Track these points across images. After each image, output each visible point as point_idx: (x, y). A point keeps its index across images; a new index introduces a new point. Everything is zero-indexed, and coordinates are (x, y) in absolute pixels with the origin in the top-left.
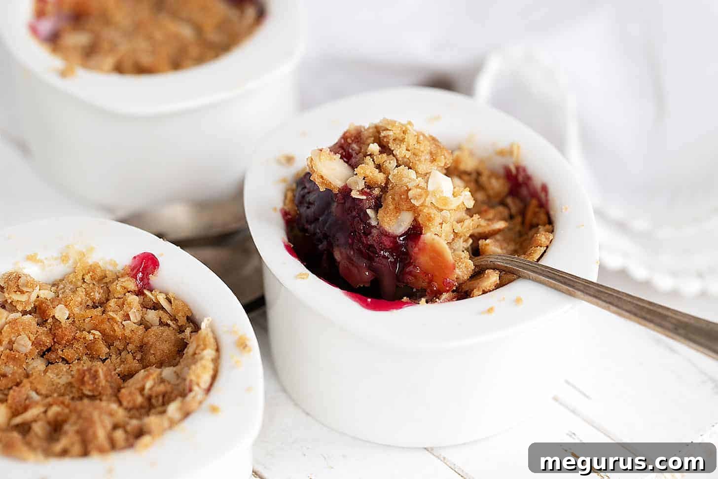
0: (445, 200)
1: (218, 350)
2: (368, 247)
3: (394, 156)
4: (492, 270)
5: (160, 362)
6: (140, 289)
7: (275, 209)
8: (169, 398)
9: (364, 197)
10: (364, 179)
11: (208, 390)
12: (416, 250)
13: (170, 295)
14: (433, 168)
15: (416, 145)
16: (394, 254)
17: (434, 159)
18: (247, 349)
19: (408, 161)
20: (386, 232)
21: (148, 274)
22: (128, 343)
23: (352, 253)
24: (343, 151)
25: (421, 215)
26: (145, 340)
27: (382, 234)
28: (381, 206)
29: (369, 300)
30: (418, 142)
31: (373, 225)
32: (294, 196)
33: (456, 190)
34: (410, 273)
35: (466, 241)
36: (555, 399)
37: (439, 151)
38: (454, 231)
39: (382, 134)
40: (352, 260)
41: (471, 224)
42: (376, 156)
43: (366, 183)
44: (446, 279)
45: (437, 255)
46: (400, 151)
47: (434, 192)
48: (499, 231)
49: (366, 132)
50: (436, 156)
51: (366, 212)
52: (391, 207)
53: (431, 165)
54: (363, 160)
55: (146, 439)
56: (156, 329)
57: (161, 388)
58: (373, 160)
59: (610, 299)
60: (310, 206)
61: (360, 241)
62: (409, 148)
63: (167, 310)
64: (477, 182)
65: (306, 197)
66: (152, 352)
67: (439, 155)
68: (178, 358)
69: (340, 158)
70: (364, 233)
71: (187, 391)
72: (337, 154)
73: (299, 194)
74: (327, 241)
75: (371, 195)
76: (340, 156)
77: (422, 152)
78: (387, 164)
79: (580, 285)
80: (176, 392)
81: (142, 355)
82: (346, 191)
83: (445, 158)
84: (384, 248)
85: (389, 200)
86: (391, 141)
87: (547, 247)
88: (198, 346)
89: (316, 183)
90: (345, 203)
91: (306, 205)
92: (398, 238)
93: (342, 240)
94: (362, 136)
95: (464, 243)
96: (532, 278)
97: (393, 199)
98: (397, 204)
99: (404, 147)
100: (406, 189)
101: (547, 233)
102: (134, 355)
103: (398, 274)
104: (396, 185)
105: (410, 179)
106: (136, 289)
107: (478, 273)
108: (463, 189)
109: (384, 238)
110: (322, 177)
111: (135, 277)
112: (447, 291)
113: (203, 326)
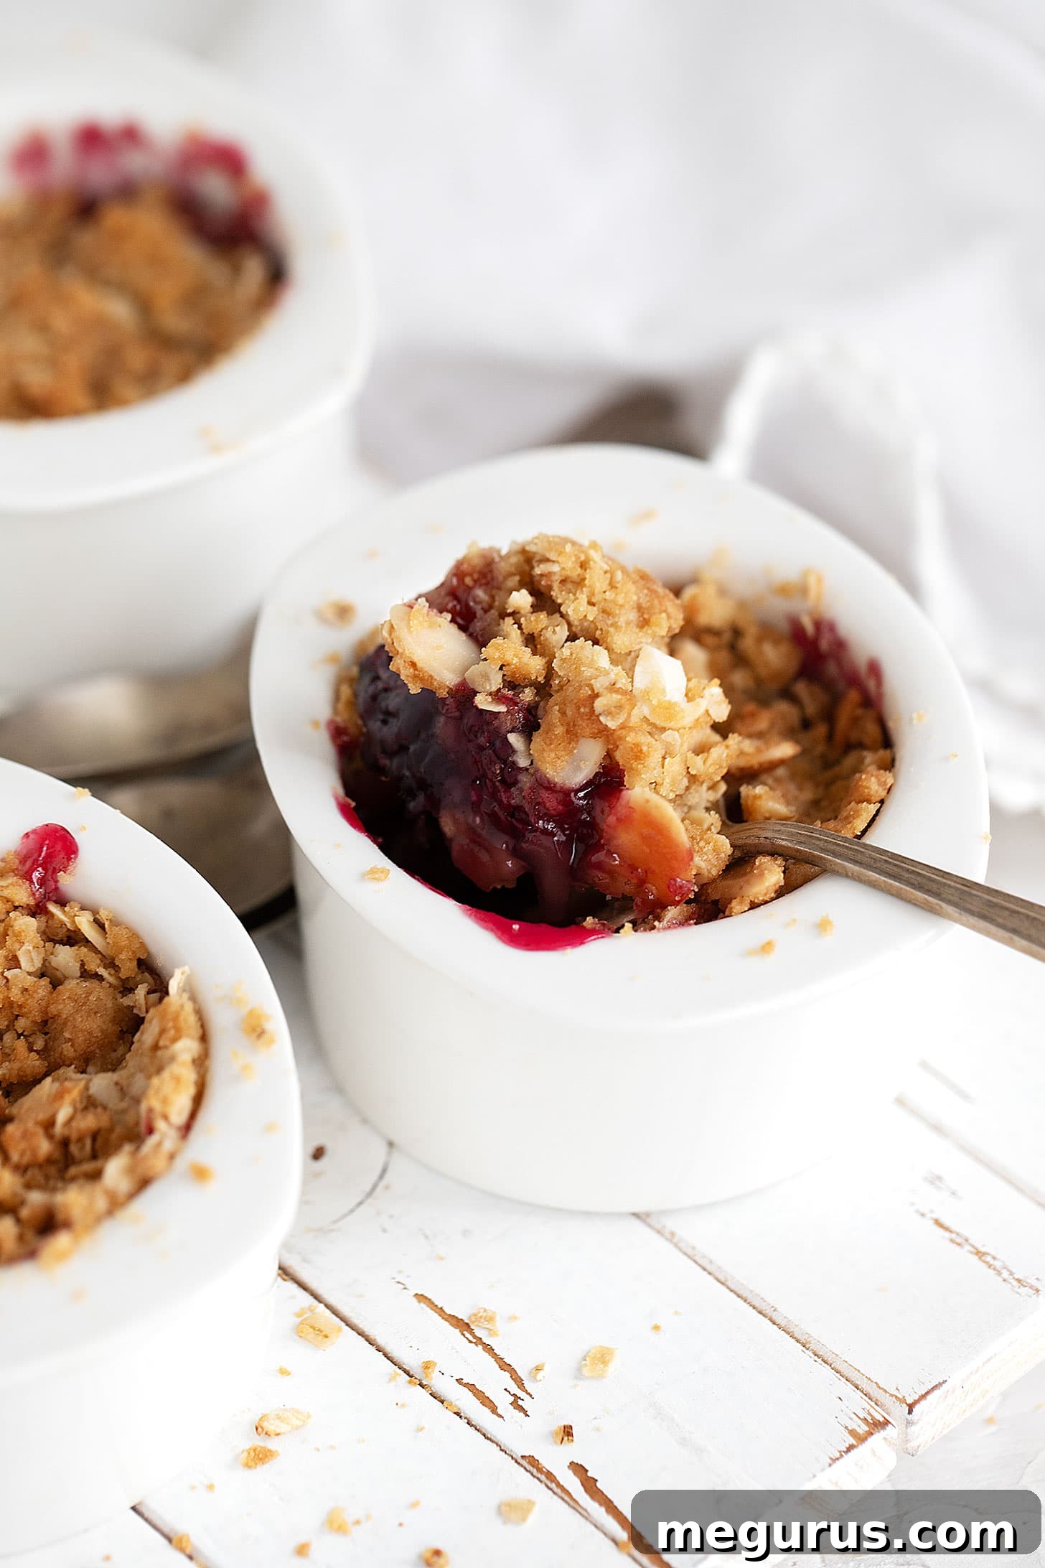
0: (669, 709)
1: (204, 1038)
2: (512, 810)
3: (562, 616)
4: (769, 858)
5: (85, 1056)
6: (40, 902)
7: (316, 724)
8: (107, 1141)
9: (503, 709)
10: (501, 668)
11: (187, 1128)
12: (612, 819)
13: (103, 916)
14: (644, 640)
15: (607, 593)
16: (566, 826)
17: (645, 619)
18: (265, 1037)
19: (592, 626)
20: (549, 782)
21: (55, 871)
22: (18, 1016)
23: (478, 820)
24: (455, 603)
25: (621, 747)
26: (53, 1010)
27: (541, 785)
28: (538, 727)
29: (516, 927)
30: (612, 586)
31: (521, 766)
32: (355, 695)
33: (692, 684)
34: (599, 866)
35: (713, 787)
36: (901, 1102)
37: (656, 602)
38: (688, 773)
39: (537, 571)
40: (480, 836)
41: (725, 755)
42: (525, 616)
43: (505, 678)
44: (675, 880)
45: (655, 831)
46: (576, 608)
47: (647, 692)
48: (782, 762)
49: (503, 564)
50: (651, 615)
51: (506, 738)
52: (559, 730)
53: (641, 634)
54: (499, 625)
55: (62, 1240)
56: (73, 986)
57: (89, 1122)
58: (520, 628)
59: (1015, 923)
60: (391, 720)
61: (494, 795)
62: (594, 600)
63: (97, 946)
64: (733, 647)
65: (380, 698)
66: (67, 1035)
67: (657, 611)
68: (121, 1050)
69: (451, 621)
70: (503, 781)
71: (143, 1128)
72: (445, 613)
73: (366, 692)
74: (425, 794)
75: (516, 704)
76: (449, 616)
77: (621, 606)
78: (548, 634)
79: (952, 891)
80: (118, 1130)
81: (46, 1041)
82: (464, 693)
83: (669, 617)
84: (545, 814)
85: (553, 716)
86: (556, 586)
87: (882, 802)
88: (163, 1031)
89: (402, 677)
90: (461, 718)
91: (381, 717)
92: (572, 794)
93: (457, 795)
94: (496, 573)
95: (710, 792)
96: (853, 874)
97: (564, 713)
98: (572, 724)
99: (583, 598)
100: (590, 693)
101: (882, 772)
102: (31, 1040)
103: (575, 866)
104: (569, 681)
105: (596, 669)
106: (32, 902)
107: (740, 863)
108: (706, 681)
109: (545, 795)
110: (413, 665)
111: (27, 876)
112: (676, 904)
113: (173, 986)
